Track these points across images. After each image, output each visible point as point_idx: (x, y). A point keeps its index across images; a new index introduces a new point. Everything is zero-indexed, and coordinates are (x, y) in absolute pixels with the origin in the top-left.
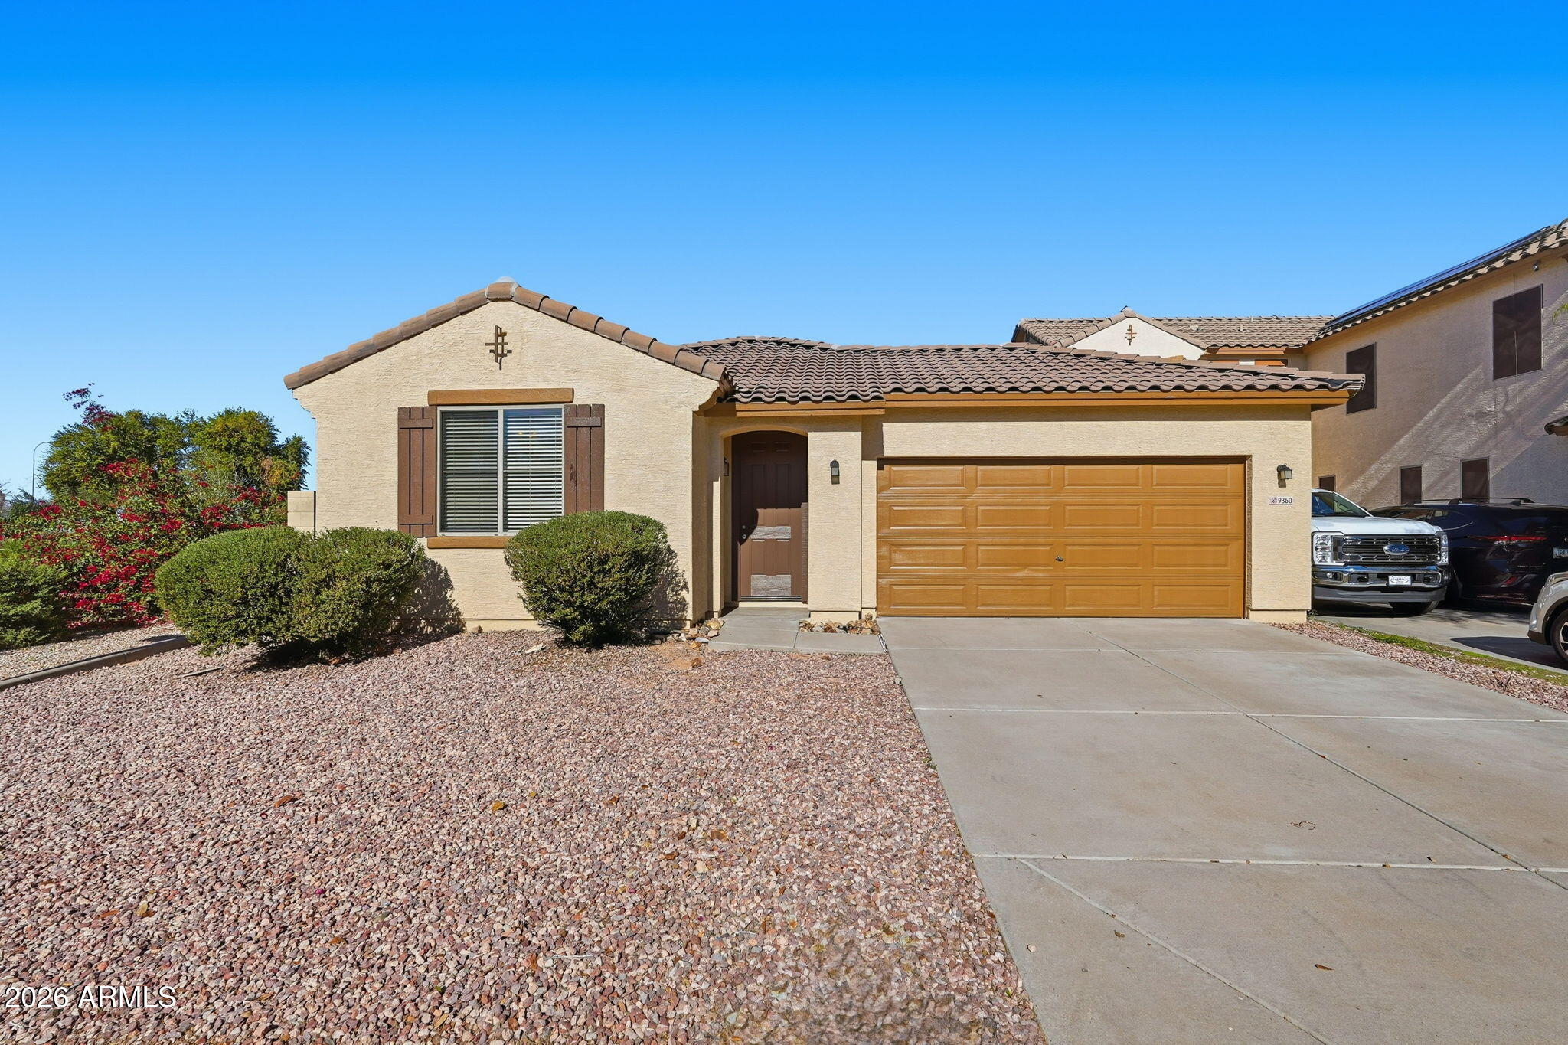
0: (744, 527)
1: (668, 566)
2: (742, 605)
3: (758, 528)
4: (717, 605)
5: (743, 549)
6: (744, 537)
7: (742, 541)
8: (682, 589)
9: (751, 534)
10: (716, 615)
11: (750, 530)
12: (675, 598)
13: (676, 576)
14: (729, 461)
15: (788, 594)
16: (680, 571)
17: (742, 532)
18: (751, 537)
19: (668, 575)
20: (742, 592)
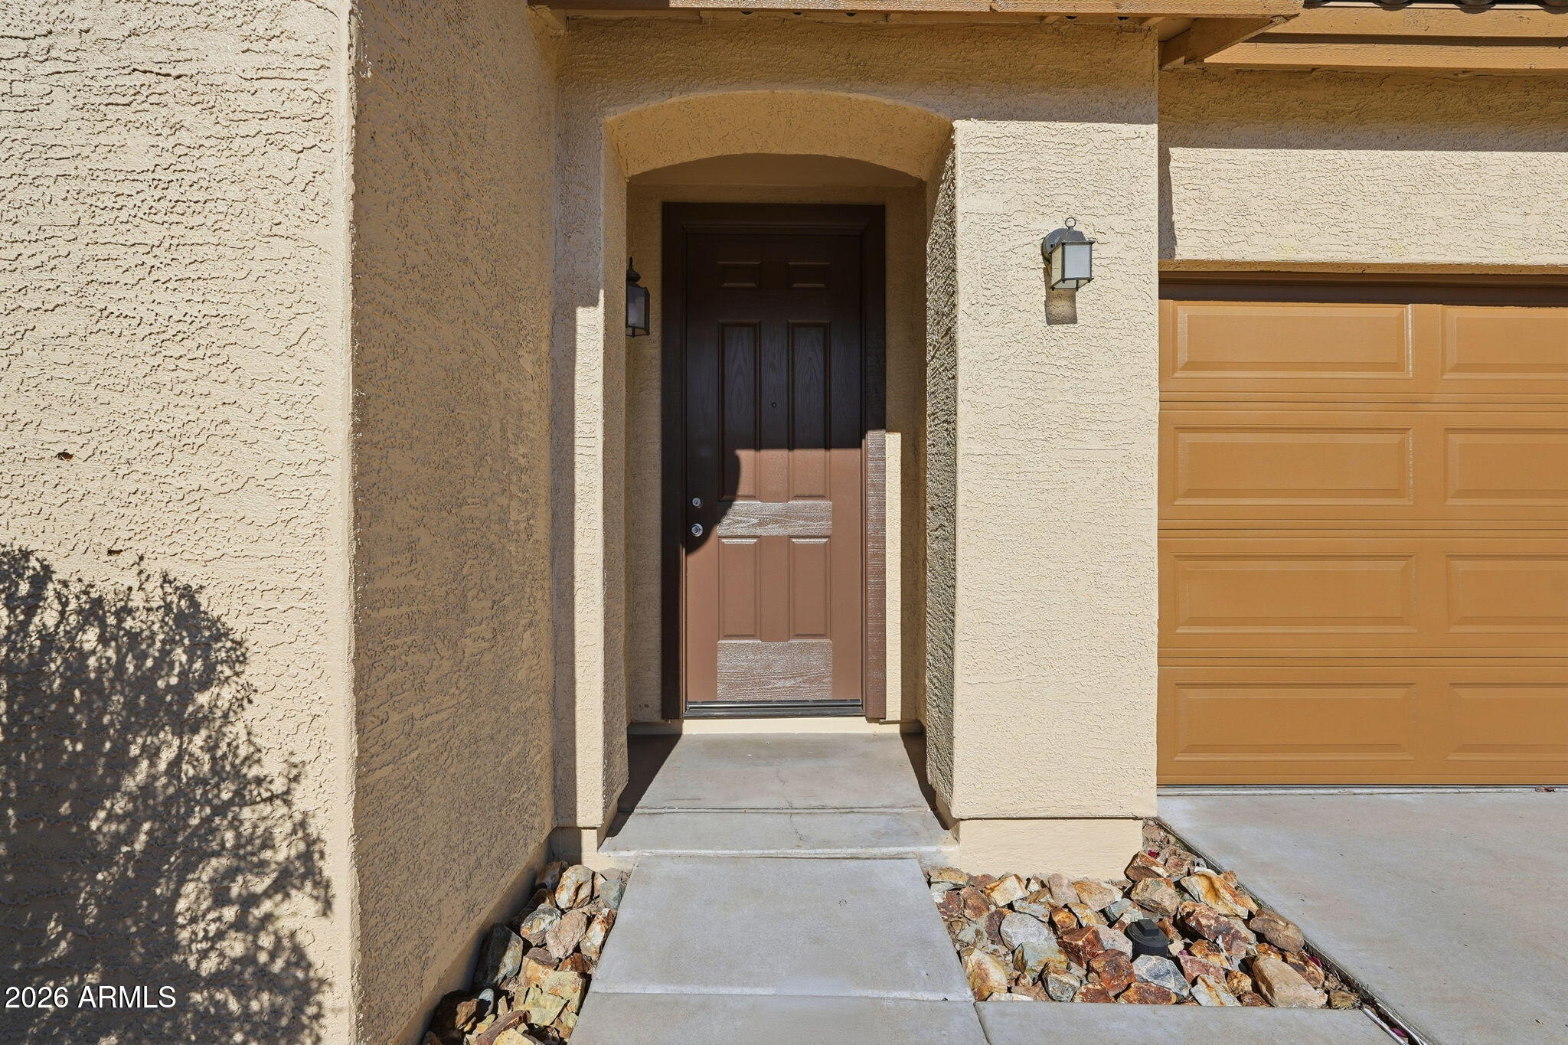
0: (697, 502)
1: (186, 726)
2: (691, 728)
3: (739, 504)
4: (590, 808)
5: (695, 566)
6: (698, 530)
7: (694, 545)
8: (282, 885)
9: (717, 520)
10: (589, 839)
11: (713, 515)
12: (235, 946)
13: (240, 798)
14: (652, 280)
15: (824, 692)
16: (272, 767)
17: (691, 516)
18: (720, 530)
19: (184, 795)
20: (692, 689)
